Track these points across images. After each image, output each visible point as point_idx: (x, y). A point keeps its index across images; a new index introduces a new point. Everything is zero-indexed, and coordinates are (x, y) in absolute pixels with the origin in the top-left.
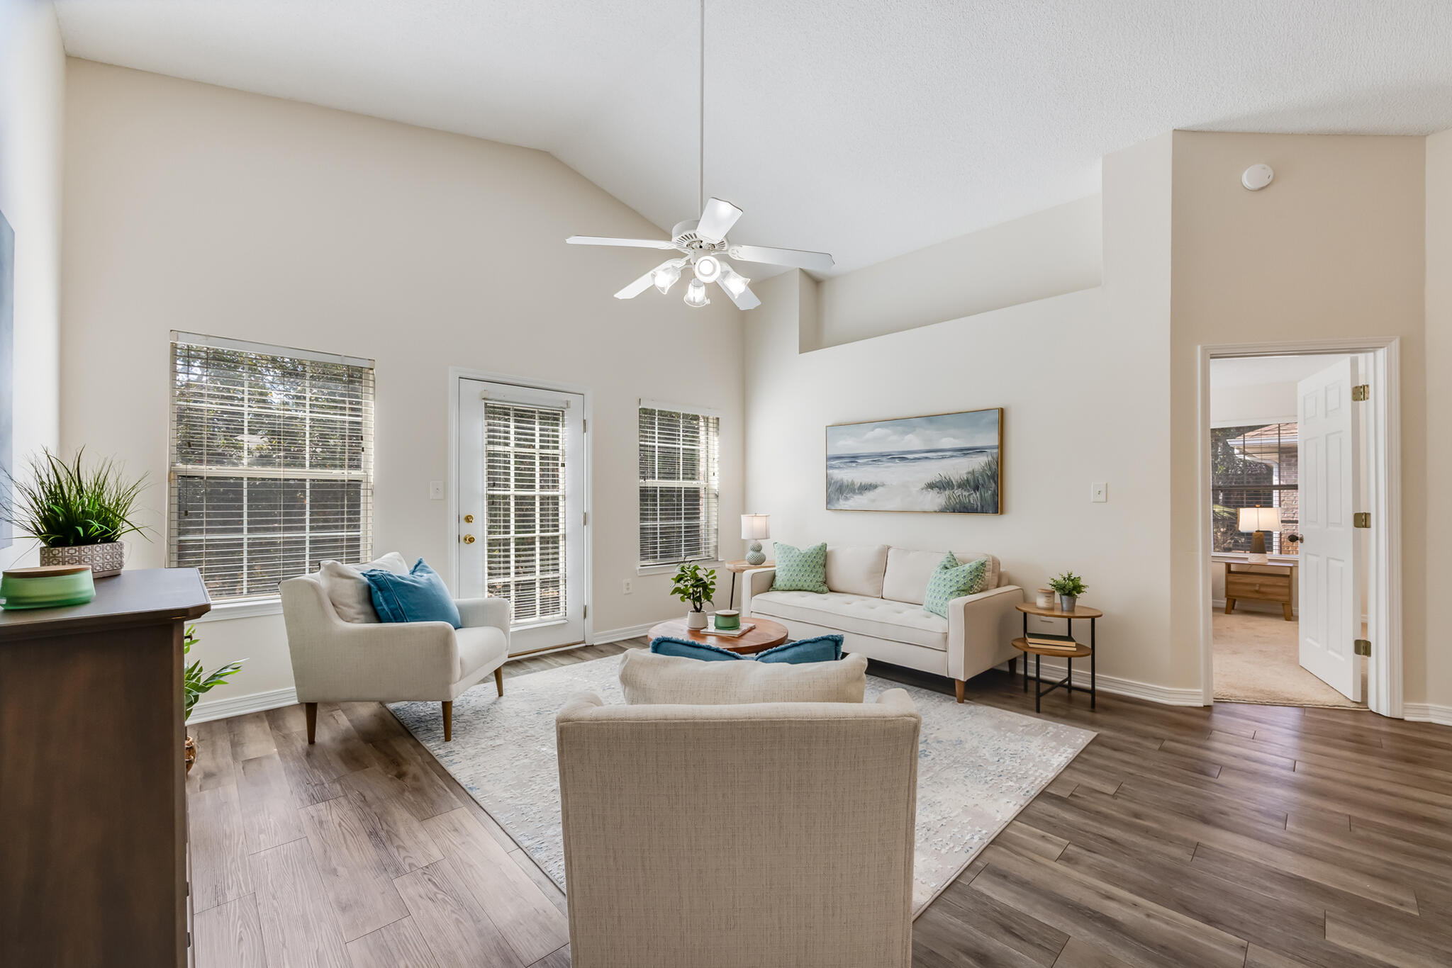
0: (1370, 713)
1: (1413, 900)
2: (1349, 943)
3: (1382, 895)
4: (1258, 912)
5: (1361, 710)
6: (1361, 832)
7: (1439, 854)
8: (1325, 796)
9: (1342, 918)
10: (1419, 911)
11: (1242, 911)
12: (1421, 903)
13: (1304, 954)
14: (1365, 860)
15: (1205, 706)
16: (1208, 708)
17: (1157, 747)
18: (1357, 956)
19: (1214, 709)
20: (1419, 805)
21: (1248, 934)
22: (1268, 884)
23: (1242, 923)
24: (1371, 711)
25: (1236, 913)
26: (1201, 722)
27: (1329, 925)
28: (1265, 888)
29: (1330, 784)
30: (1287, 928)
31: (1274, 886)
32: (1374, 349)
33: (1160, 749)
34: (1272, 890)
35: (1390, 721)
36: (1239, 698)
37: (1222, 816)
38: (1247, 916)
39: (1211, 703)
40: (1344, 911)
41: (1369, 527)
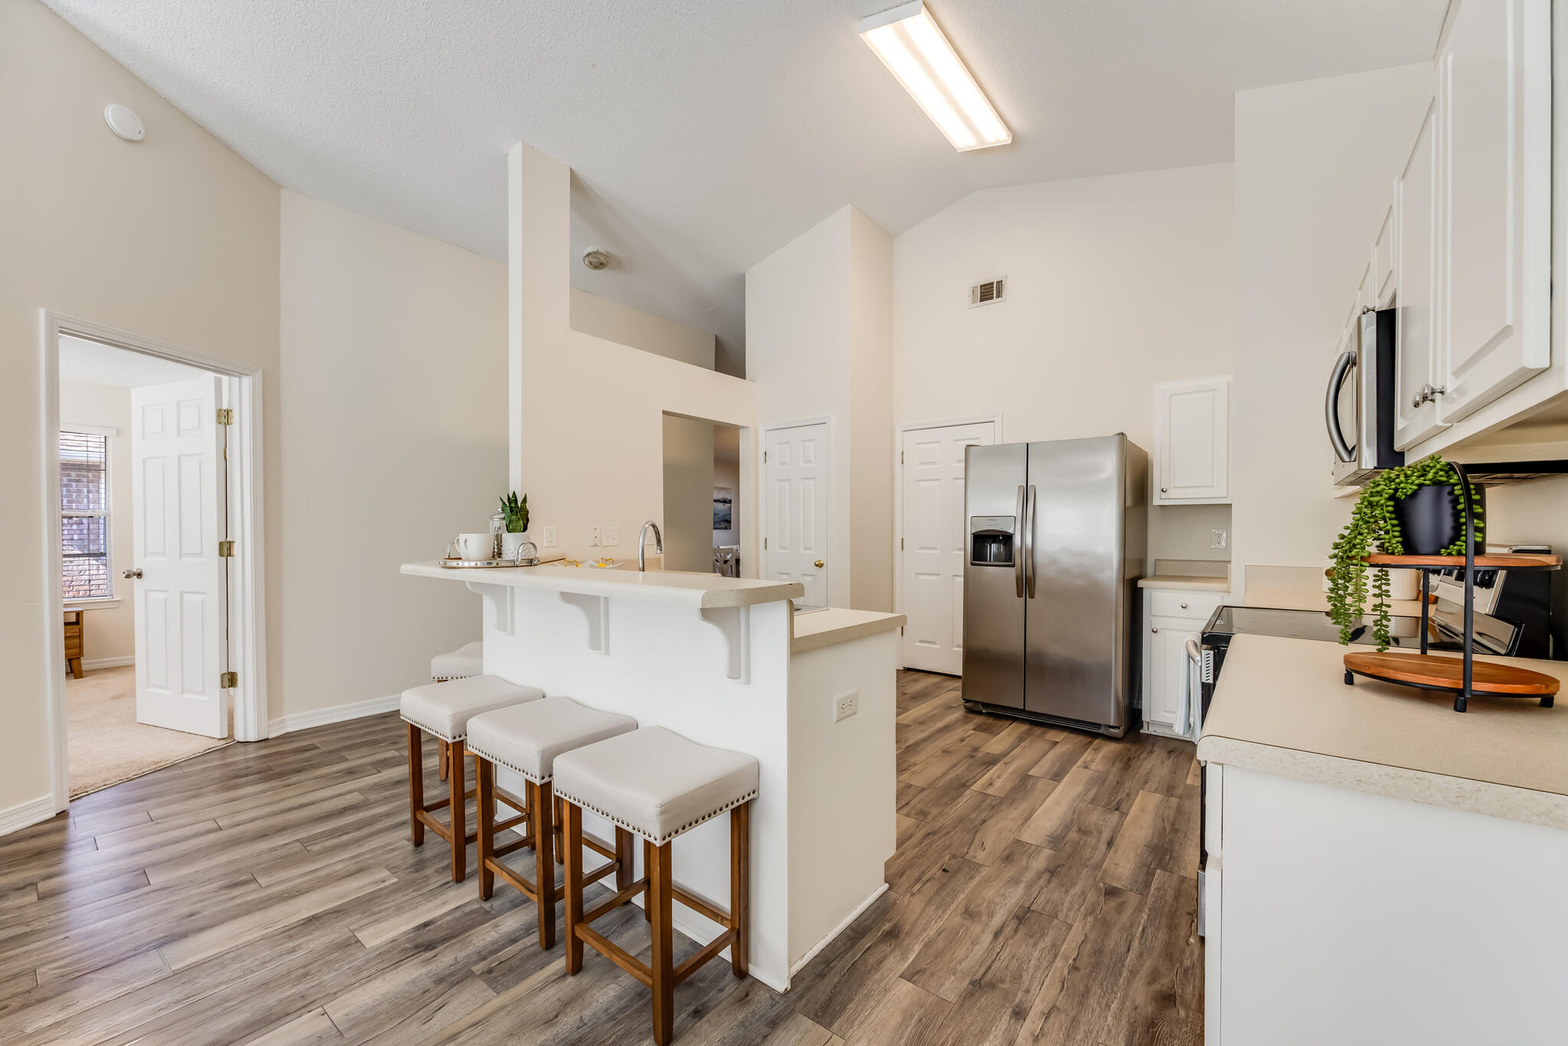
0: (238, 745)
1: (386, 873)
2: (382, 937)
3: (370, 884)
4: (306, 975)
5: (231, 744)
6: (316, 848)
7: (373, 829)
8: (266, 835)
9: (362, 923)
10: (396, 877)
11: (295, 986)
12: (393, 870)
13: (365, 974)
14: (338, 867)
15: (57, 814)
16: (63, 815)
17: (34, 897)
18: (393, 941)
19: (71, 812)
20: (334, 801)
21: (317, 1000)
22: (291, 944)
23: (303, 997)
24: (238, 742)
25: (290, 993)
26: (54, 839)
27: (360, 935)
28: (292, 951)
29: (260, 824)
30: (337, 965)
31: (297, 942)
32: (240, 375)
33: (39, 899)
34: (299, 947)
35: (258, 744)
36: (98, 785)
37: (193, 918)
38: (302, 987)
39: (66, 806)
40: (358, 916)
41: (233, 556)
